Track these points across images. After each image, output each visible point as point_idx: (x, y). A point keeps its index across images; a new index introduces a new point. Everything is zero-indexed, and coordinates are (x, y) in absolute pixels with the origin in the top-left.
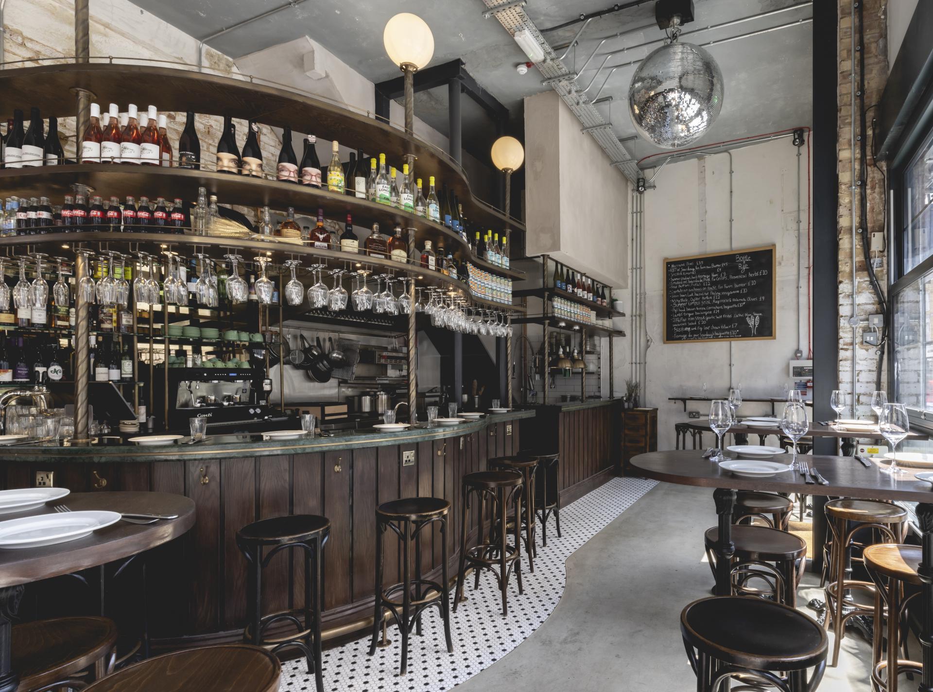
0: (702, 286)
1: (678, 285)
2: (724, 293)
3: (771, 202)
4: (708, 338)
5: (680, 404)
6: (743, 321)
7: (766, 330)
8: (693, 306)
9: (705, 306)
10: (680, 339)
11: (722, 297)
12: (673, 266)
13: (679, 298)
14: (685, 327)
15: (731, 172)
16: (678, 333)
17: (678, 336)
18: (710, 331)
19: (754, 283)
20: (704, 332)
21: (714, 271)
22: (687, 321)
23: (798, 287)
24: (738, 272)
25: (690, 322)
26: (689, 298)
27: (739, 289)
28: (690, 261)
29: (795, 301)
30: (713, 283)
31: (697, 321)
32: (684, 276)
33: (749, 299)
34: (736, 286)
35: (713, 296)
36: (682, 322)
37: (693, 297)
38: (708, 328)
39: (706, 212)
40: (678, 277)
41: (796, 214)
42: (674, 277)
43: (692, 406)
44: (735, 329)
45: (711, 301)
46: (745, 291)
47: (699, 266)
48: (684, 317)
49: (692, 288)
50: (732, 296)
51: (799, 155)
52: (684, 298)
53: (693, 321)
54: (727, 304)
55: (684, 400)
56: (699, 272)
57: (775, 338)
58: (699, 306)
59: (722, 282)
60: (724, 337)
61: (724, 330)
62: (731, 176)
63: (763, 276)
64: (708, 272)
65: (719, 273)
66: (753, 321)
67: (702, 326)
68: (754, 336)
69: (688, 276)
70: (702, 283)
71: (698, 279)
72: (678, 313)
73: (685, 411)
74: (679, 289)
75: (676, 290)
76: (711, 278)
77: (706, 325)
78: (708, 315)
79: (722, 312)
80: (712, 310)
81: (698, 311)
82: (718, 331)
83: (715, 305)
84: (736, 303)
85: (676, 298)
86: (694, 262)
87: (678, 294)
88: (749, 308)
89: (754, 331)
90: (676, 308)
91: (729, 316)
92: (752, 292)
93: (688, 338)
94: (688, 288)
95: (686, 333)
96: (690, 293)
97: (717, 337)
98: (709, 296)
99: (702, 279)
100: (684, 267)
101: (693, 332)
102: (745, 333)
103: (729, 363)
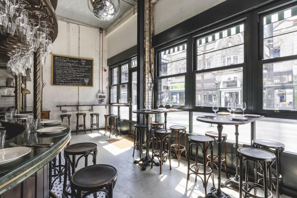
0: (68, 67)
1: (58, 65)
2: (77, 71)
3: (92, 46)
4: (71, 85)
5: (59, 108)
6: (83, 81)
7: (90, 84)
8: (64, 73)
9: (70, 74)
10: (59, 84)
11: (76, 72)
12: (56, 57)
13: (59, 70)
14: (61, 80)
15: (79, 32)
16: (58, 82)
17: (58, 83)
18: (71, 83)
19: (87, 69)
20: (69, 83)
21: (73, 63)
22: (62, 78)
23: (99, 73)
24: (82, 65)
25: (64, 79)
26: (63, 70)
27: (82, 70)
28: (64, 57)
29: (99, 77)
30: (73, 67)
31: (66, 79)
32: (60, 62)
33: (85, 74)
34: (81, 69)
35: (73, 71)
36: (60, 78)
37: (65, 70)
38: (70, 82)
39: (70, 42)
40: (58, 62)
41: (99, 52)
42: (57, 61)
43: (63, 108)
44: (80, 83)
45: (72, 72)
46: (84, 71)
47: (67, 60)
48: (61, 77)
49: (64, 67)
50: (80, 72)
51: (100, 35)
52: (61, 70)
53: (65, 79)
54: (77, 74)
55: (60, 106)
56: (67, 62)
57: (93, 87)
58: (67, 74)
59: (76, 67)
60: (77, 85)
61: (76, 83)
62: (79, 33)
63: (89, 68)
64: (71, 63)
65: (75, 64)
66: (86, 81)
67: (68, 81)
68: (87, 86)
69: (63, 62)
70: (68, 66)
71: (67, 64)
72: (58, 75)
73: (61, 110)
74: (59, 66)
75: (57, 66)
76: (72, 65)
77: (70, 80)
78: (71, 77)
79: (76, 77)
80: (72, 76)
81: (67, 75)
82: (74, 83)
83: (73, 74)
84: (81, 75)
85: (58, 70)
86: (65, 58)
87: (58, 68)
88: (85, 77)
89: (87, 84)
90: (57, 73)
91: (79, 78)
92: (86, 72)
93: (62, 84)
94: (63, 66)
95: (62, 82)
96: (64, 68)
97: (74, 85)
98: (71, 71)
99: (69, 64)
100: (61, 59)
101: (64, 83)
102: (84, 84)
103: (78, 93)
